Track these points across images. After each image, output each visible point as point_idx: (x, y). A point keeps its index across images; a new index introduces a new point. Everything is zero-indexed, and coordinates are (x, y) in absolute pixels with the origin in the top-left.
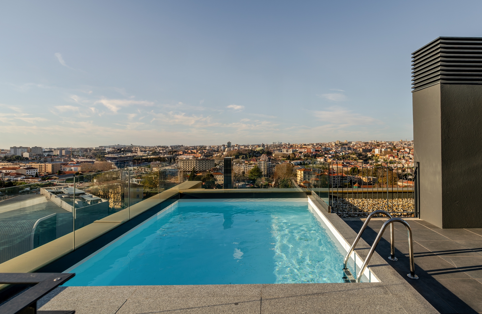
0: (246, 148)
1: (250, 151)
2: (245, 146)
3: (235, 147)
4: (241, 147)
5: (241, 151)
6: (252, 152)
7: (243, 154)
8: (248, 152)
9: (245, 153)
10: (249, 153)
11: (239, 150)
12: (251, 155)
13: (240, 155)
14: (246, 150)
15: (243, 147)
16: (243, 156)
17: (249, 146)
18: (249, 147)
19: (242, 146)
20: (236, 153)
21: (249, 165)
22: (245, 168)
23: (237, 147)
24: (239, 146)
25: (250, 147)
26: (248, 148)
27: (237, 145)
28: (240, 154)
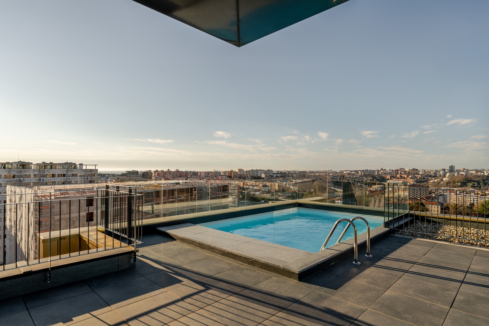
0: (479, 174)
1: (485, 178)
2: (477, 171)
3: (461, 172)
4: (470, 172)
5: (471, 177)
6: (488, 179)
7: (474, 181)
8: (481, 178)
9: (477, 179)
10: (484, 181)
11: (466, 175)
12: (486, 183)
13: (469, 182)
14: (479, 177)
15: (474, 172)
16: (474, 183)
17: (484, 170)
18: (483, 172)
19: (473, 170)
20: (463, 180)
21: (481, 196)
22: (475, 200)
23: (464, 171)
24: (468, 171)
25: (485, 172)
26: (482, 174)
27: (464, 169)
28: (468, 180)
